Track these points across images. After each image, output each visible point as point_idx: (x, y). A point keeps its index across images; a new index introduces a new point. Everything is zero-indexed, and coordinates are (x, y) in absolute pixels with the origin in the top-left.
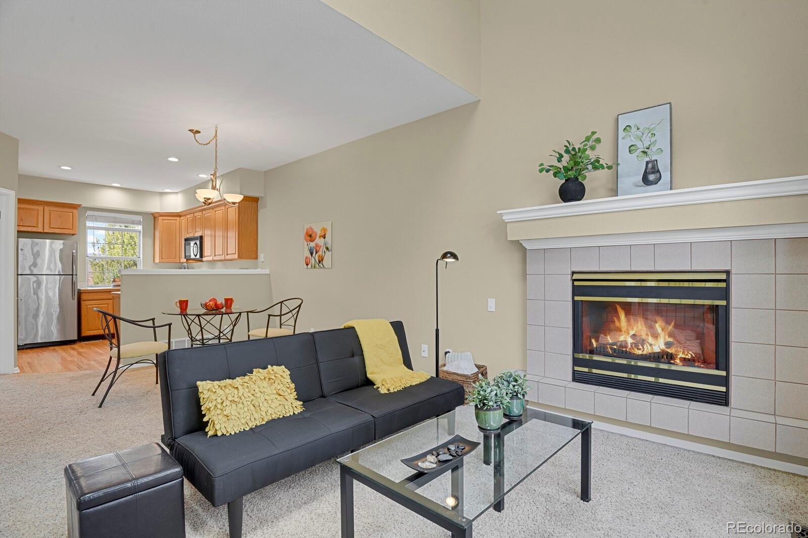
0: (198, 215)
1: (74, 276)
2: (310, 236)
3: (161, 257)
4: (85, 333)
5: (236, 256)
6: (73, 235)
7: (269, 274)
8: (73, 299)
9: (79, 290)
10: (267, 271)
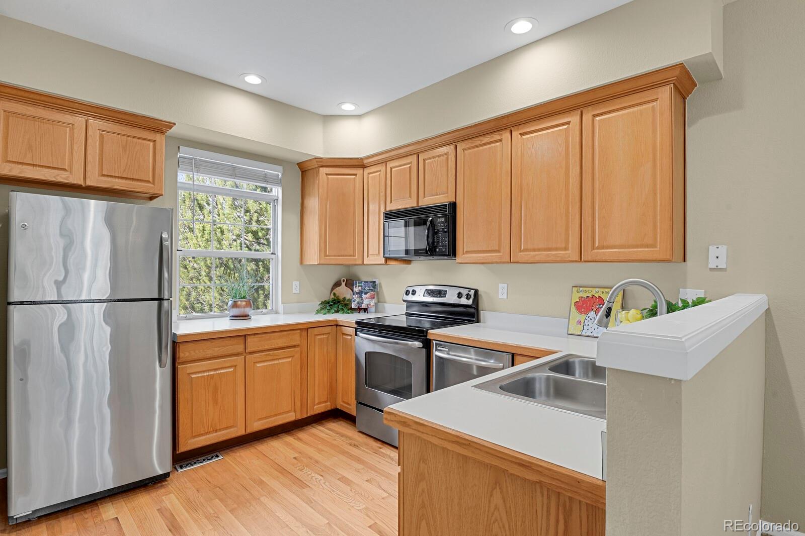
0: (437, 157)
1: (164, 300)
3: (324, 253)
4: (188, 444)
6: (151, 198)
7: (769, 310)
8: (162, 365)
9: (175, 335)
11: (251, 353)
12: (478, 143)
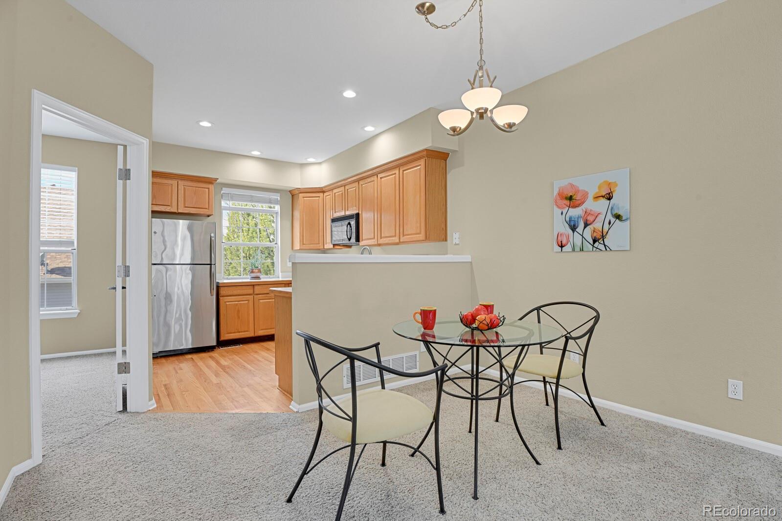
0: (352, 188)
1: (212, 265)
2: (570, 198)
3: (302, 242)
4: (225, 337)
5: (422, 236)
6: (208, 216)
7: (471, 262)
8: (212, 295)
9: (218, 283)
10: (467, 258)
11: (257, 294)
12: (367, 182)
